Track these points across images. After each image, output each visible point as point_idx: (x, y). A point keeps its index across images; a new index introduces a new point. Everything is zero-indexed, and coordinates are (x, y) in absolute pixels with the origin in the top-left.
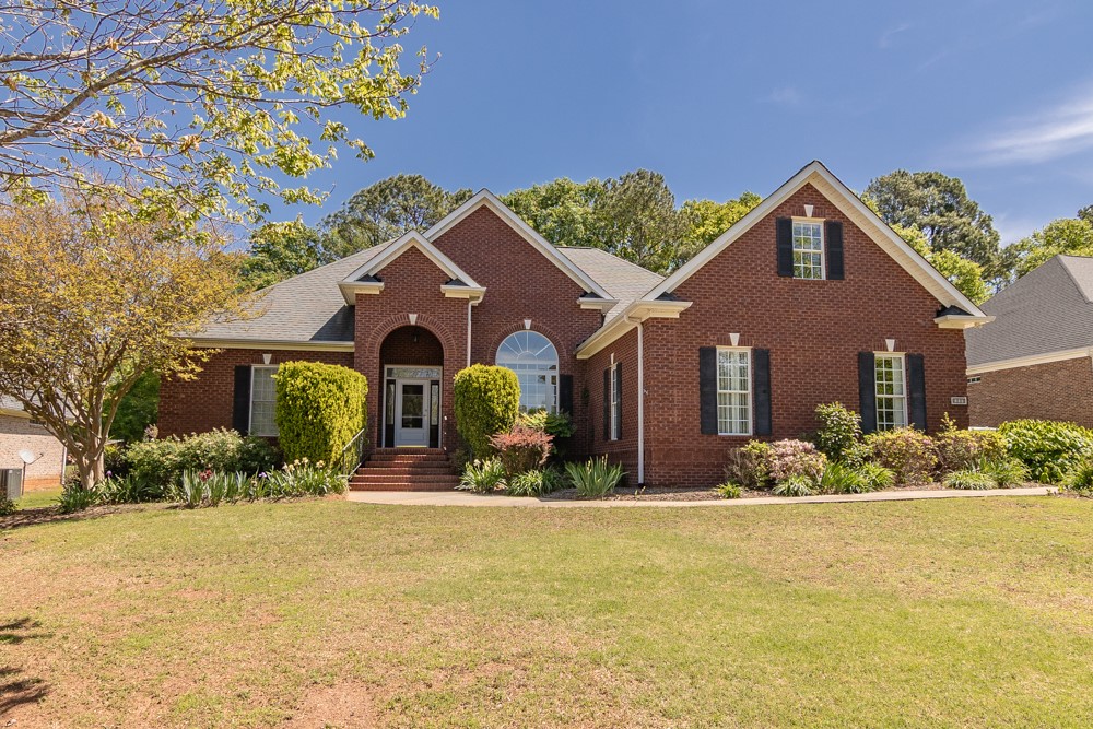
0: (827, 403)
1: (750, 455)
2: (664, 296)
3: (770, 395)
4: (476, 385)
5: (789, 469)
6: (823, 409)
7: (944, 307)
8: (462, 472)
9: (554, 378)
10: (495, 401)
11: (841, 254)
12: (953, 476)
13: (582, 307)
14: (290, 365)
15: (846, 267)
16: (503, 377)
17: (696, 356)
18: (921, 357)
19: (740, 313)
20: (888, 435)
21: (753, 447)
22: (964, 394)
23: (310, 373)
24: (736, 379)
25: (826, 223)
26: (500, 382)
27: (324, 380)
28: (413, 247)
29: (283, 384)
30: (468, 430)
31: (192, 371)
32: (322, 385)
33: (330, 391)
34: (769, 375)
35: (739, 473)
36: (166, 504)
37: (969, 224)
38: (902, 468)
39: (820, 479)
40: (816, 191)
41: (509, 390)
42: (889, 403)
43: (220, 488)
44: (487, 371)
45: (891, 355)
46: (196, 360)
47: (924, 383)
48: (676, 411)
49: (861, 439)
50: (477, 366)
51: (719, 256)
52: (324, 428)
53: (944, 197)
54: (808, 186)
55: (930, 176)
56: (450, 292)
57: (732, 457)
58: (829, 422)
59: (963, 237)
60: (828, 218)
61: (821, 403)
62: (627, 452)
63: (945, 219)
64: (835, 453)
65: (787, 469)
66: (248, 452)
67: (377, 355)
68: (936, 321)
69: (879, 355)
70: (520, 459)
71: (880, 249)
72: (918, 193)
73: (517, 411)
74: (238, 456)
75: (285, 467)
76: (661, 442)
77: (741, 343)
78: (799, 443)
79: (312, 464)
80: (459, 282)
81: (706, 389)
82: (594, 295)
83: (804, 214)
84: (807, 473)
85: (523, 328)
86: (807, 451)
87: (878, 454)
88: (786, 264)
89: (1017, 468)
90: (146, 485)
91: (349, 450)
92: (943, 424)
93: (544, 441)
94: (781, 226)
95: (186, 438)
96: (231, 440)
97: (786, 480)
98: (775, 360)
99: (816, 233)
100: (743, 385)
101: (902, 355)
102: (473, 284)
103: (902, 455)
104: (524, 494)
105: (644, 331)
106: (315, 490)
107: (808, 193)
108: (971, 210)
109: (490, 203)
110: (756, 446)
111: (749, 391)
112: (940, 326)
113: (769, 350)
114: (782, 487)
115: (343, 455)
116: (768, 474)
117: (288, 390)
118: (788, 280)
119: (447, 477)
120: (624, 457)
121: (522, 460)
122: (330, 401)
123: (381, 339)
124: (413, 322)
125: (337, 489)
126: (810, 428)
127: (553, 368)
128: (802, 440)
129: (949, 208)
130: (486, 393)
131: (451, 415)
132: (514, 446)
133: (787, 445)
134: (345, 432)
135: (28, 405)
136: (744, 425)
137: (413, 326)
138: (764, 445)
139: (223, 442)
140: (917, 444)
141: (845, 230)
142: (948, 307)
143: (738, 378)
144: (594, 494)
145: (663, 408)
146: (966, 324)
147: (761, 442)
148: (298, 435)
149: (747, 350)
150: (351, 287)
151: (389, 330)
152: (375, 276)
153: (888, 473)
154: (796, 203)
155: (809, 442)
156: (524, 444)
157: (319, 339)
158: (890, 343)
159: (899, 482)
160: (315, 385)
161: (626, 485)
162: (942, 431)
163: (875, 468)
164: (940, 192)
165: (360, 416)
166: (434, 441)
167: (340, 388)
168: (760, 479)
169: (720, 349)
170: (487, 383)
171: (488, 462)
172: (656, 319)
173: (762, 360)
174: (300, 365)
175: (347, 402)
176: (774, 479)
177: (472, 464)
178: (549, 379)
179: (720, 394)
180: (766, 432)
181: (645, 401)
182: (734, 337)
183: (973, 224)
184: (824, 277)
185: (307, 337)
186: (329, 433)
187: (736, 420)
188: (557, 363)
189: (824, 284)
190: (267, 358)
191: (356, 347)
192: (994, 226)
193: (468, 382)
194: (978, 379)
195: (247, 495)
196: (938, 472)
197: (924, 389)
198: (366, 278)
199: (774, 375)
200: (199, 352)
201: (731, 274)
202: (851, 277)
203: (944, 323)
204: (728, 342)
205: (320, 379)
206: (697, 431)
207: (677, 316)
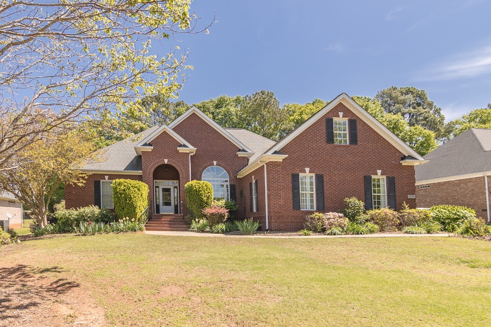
0: (349, 198)
1: (315, 219)
2: (276, 153)
3: (324, 193)
4: (195, 189)
5: (332, 224)
6: (347, 200)
7: (405, 156)
8: (191, 224)
9: (227, 185)
11: (356, 133)
12: (406, 228)
13: (239, 156)
14: (118, 180)
15: (359, 139)
16: (206, 185)
17: (290, 177)
18: (394, 178)
19: (310, 159)
20: (377, 211)
21: (316, 215)
22: (414, 194)
23: (126, 184)
24: (308, 187)
25: (348, 120)
26: (205, 188)
27: (132, 186)
28: (164, 131)
29: (115, 188)
30: (192, 207)
32: (131, 189)
33: (135, 191)
34: (323, 185)
35: (310, 226)
36: (73, 234)
37: (429, 112)
38: (383, 225)
39: (345, 229)
40: (344, 106)
41: (209, 191)
42: (379, 197)
43: (95, 228)
44: (199, 183)
45: (380, 177)
47: (395, 189)
48: (282, 200)
49: (364, 212)
50: (195, 181)
51: (300, 135)
52: (133, 206)
53: (416, 100)
54: (341, 104)
55: (409, 89)
56: (181, 150)
57: (307, 219)
58: (350, 205)
59: (425, 119)
60: (350, 118)
61: (347, 197)
62: (261, 217)
63: (416, 110)
64: (352, 218)
65: (331, 224)
66: (103, 214)
67: (152, 176)
68: (401, 162)
69: (373, 177)
70: (215, 219)
71: (374, 131)
72: (402, 98)
73: (212, 199)
74: (100, 216)
75: (120, 220)
76: (276, 213)
77: (310, 172)
78: (336, 214)
79: (130, 220)
80: (185, 146)
81: (295, 191)
82: (244, 150)
83: (338, 116)
84: (340, 226)
85: (213, 165)
86: (340, 217)
87: (373, 219)
88: (330, 138)
89: (437, 226)
90: (65, 227)
91: (143, 214)
92: (403, 206)
93: (225, 212)
94: (329, 122)
95: (78, 209)
96: (96, 210)
97: (330, 229)
98: (326, 179)
99: (344, 124)
100: (312, 190)
101: (385, 177)
102: (191, 147)
103: (383, 219)
105: (267, 167)
106: (132, 230)
107: (341, 107)
108: (430, 105)
109: (197, 111)
110: (317, 215)
111: (314, 192)
112: (403, 164)
114: (329, 232)
115: (141, 216)
116: (322, 226)
117: (118, 190)
118: (331, 145)
119: (184, 226)
120: (259, 218)
121: (216, 220)
122: (135, 195)
123: (153, 170)
124: (166, 163)
125: (141, 229)
126: (342, 208)
127: (227, 181)
128: (338, 212)
129: (419, 105)
131: (184, 200)
132: (213, 213)
133: (331, 214)
134: (142, 207)
135: (17, 195)
136: (312, 207)
138: (321, 215)
139: (93, 211)
140: (390, 215)
141: (358, 123)
142: (407, 156)
143: (309, 186)
144: (248, 233)
145: (276, 199)
146: (415, 163)
147: (319, 213)
148: (123, 208)
149: (313, 175)
150: (139, 148)
151: (156, 166)
152: (149, 144)
153: (376, 226)
154: (335, 112)
155: (341, 213)
157: (127, 170)
158: (379, 172)
159: (382, 230)
160: (129, 189)
161: (261, 230)
162: (403, 209)
163: (370, 225)
164: (414, 97)
166: (176, 211)
167: (139, 190)
168: (319, 228)
169: (301, 175)
171: (202, 220)
172: (272, 162)
173: (319, 179)
174: (122, 180)
175: (142, 195)
176: (325, 228)
177: (195, 220)
178: (225, 186)
179: (301, 193)
180: (322, 209)
181: (268, 196)
182: (307, 170)
183: (431, 112)
184: (348, 143)
185: (123, 169)
186: (136, 208)
187: (309, 204)
188: (228, 179)
189: (348, 146)
190: (107, 177)
191: (143, 173)
192: (442, 113)
193: (191, 187)
194: (429, 186)
195: (105, 231)
196: (400, 227)
197: (395, 191)
198: (145, 145)
199: (325, 185)
200: (84, 175)
201: (305, 142)
202: (361, 143)
203: (405, 163)
204: (305, 172)
205: (130, 186)
206: (291, 208)
207: (281, 161)
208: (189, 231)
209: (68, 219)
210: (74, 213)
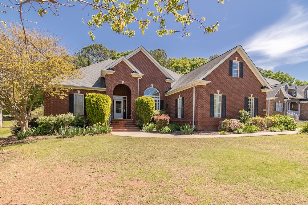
1: (226, 123)
2: (204, 79)
3: (226, 107)
4: (144, 102)
5: (237, 127)
6: (241, 111)
9: (158, 100)
11: (243, 71)
12: (270, 129)
13: (166, 82)
14: (90, 94)
15: (244, 75)
16: (152, 100)
17: (209, 96)
18: (258, 99)
19: (220, 85)
21: (226, 121)
22: (265, 108)
23: (98, 97)
25: (240, 62)
28: (123, 61)
30: (141, 114)
31: (64, 95)
32: (102, 101)
33: (104, 102)
34: (226, 102)
41: (153, 104)
42: (250, 110)
45: (251, 98)
46: (65, 92)
47: (258, 105)
48: (204, 111)
51: (216, 69)
52: (103, 113)
54: (237, 52)
56: (133, 75)
57: (220, 123)
58: (242, 115)
62: (186, 121)
66: (79, 120)
67: (113, 92)
69: (249, 98)
74: (76, 121)
76: (200, 119)
77: (220, 93)
78: (236, 120)
79: (101, 124)
80: (136, 72)
81: (212, 105)
82: (169, 78)
83: (235, 59)
84: (241, 128)
85: (151, 87)
88: (230, 73)
94: (230, 63)
95: (57, 115)
98: (227, 98)
99: (237, 65)
100: (220, 104)
101: (254, 98)
102: (140, 73)
104: (166, 133)
105: (195, 89)
106: (103, 132)
107: (237, 54)
109: (143, 50)
111: (221, 106)
112: (262, 91)
113: (226, 95)
114: (236, 131)
115: (107, 121)
116: (230, 128)
117: (91, 102)
118: (231, 77)
120: (184, 122)
122: (105, 105)
123: (114, 88)
124: (123, 83)
125: (110, 132)
130: (148, 104)
131: (134, 110)
136: (219, 115)
137: (123, 84)
139: (70, 117)
141: (244, 65)
142: (264, 86)
143: (219, 102)
145: (201, 110)
146: (267, 91)
148: (95, 115)
149: (221, 95)
150: (105, 71)
151: (116, 85)
152: (112, 69)
153: (259, 128)
154: (233, 57)
156: (164, 119)
157: (95, 87)
158: (252, 95)
160: (100, 101)
168: (228, 129)
169: (215, 95)
170: (148, 102)
171: (151, 124)
172: (200, 85)
173: (224, 98)
174: (94, 94)
177: (146, 124)
179: (214, 107)
180: (224, 116)
181: (196, 108)
182: (218, 91)
184: (238, 77)
185: (92, 86)
186: (105, 115)
187: (217, 113)
188: (159, 97)
189: (239, 79)
190: (79, 92)
191: (106, 89)
195: (82, 133)
197: (258, 107)
198: (109, 69)
199: (227, 102)
200: (66, 89)
201: (218, 74)
202: (245, 77)
203: (263, 90)
204: (217, 93)
205: (101, 99)
206: (209, 116)
207: (205, 85)
208: (142, 131)
209: (48, 124)
210: (53, 119)
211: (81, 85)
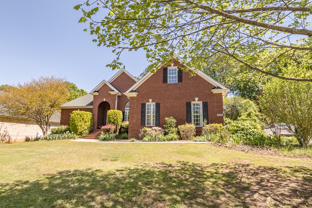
2: (132, 91)
3: (160, 115)
6: (167, 118)
7: (214, 87)
10: (111, 118)
11: (182, 75)
15: (183, 79)
17: (140, 106)
18: (207, 102)
19: (152, 94)
34: (160, 110)
45: (198, 103)
56: (112, 93)
68: (212, 91)
69: (193, 102)
77: (152, 102)
80: (114, 91)
81: (143, 114)
88: (165, 80)
94: (165, 70)
98: (161, 105)
99: (175, 70)
101: (201, 102)
102: (116, 91)
109: (126, 71)
111: (155, 114)
112: (214, 93)
113: (160, 103)
118: (166, 84)
123: (98, 105)
124: (104, 101)
142: (216, 87)
143: (152, 111)
146: (222, 92)
149: (154, 103)
151: (100, 103)
157: (87, 106)
158: (196, 99)
165: (89, 122)
167: (81, 116)
169: (147, 104)
173: (158, 106)
175: (83, 119)
179: (147, 115)
182: (150, 100)
184: (177, 82)
185: (85, 105)
189: (177, 84)
190: (79, 110)
191: (93, 107)
197: (208, 112)
198: (95, 91)
201: (150, 84)
202: (184, 81)
204: (149, 102)
206: (140, 125)
207: (136, 96)
211: (79, 106)
